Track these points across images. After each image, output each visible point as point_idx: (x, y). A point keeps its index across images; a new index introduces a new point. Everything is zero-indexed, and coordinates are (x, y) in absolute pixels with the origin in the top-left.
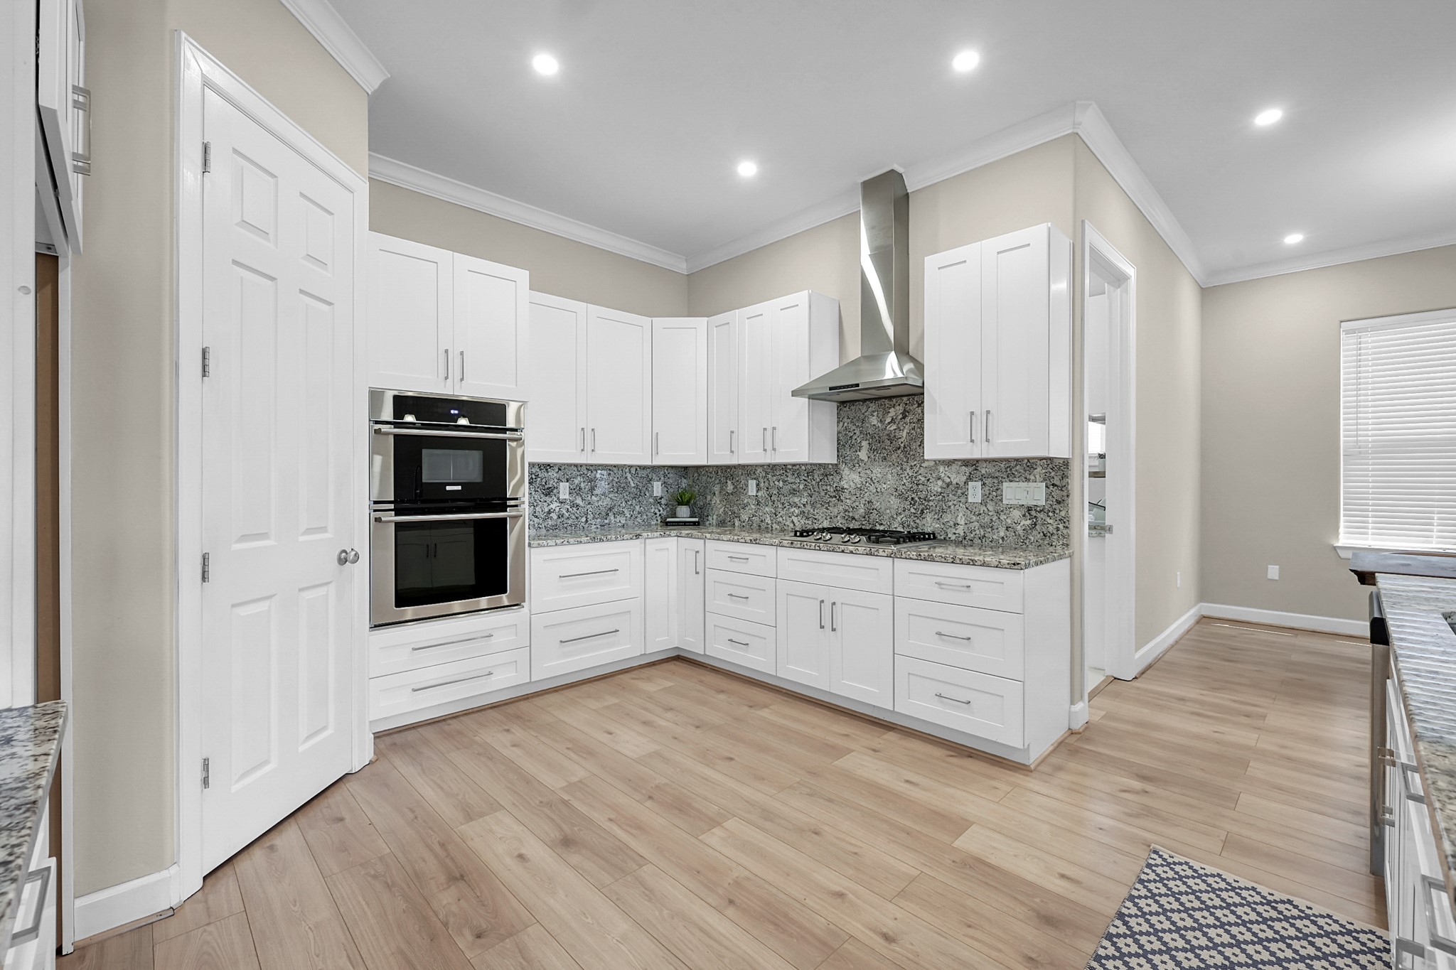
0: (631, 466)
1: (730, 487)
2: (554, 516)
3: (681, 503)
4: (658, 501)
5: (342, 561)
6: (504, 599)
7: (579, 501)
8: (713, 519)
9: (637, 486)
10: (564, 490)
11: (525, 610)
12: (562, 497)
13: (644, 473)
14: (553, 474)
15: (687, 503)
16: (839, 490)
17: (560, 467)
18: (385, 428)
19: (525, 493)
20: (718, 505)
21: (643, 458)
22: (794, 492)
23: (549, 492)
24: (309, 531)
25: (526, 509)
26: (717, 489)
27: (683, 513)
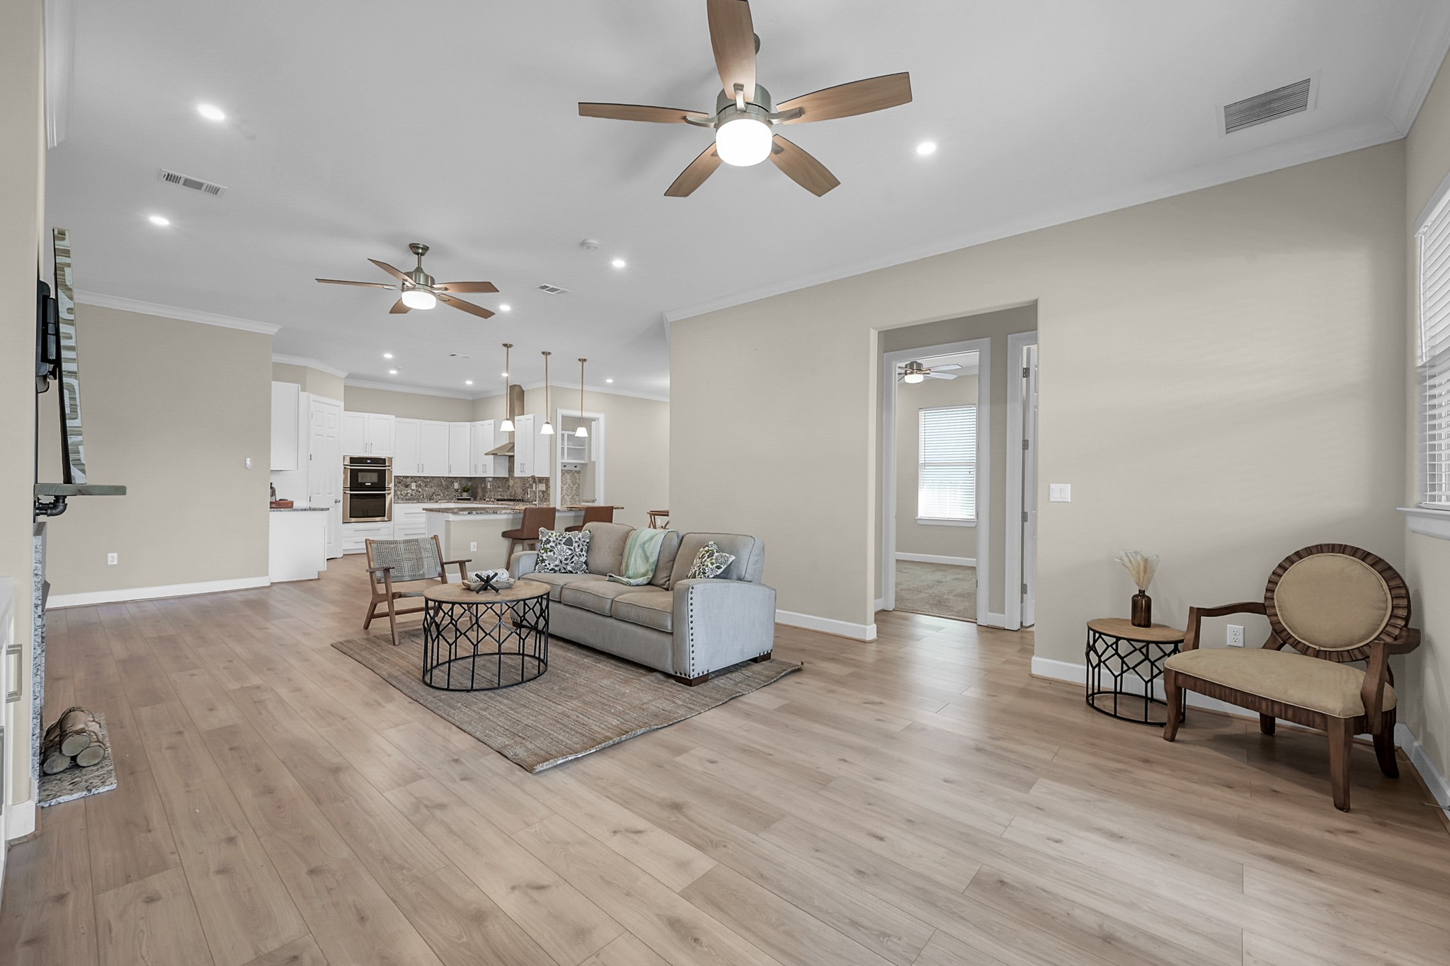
0: (443, 477)
1: (483, 485)
2: (409, 495)
3: (464, 491)
4: (457, 491)
5: (336, 502)
6: (386, 518)
7: (420, 490)
8: (478, 498)
9: (446, 485)
10: (413, 486)
11: (392, 522)
12: (412, 488)
13: (450, 480)
14: (408, 479)
15: (467, 491)
16: (509, 486)
17: (412, 477)
18: (347, 467)
19: (392, 485)
20: (480, 494)
21: (445, 473)
22: (499, 487)
23: (407, 486)
24: (329, 494)
25: (392, 491)
26: (479, 486)
27: (465, 495)
